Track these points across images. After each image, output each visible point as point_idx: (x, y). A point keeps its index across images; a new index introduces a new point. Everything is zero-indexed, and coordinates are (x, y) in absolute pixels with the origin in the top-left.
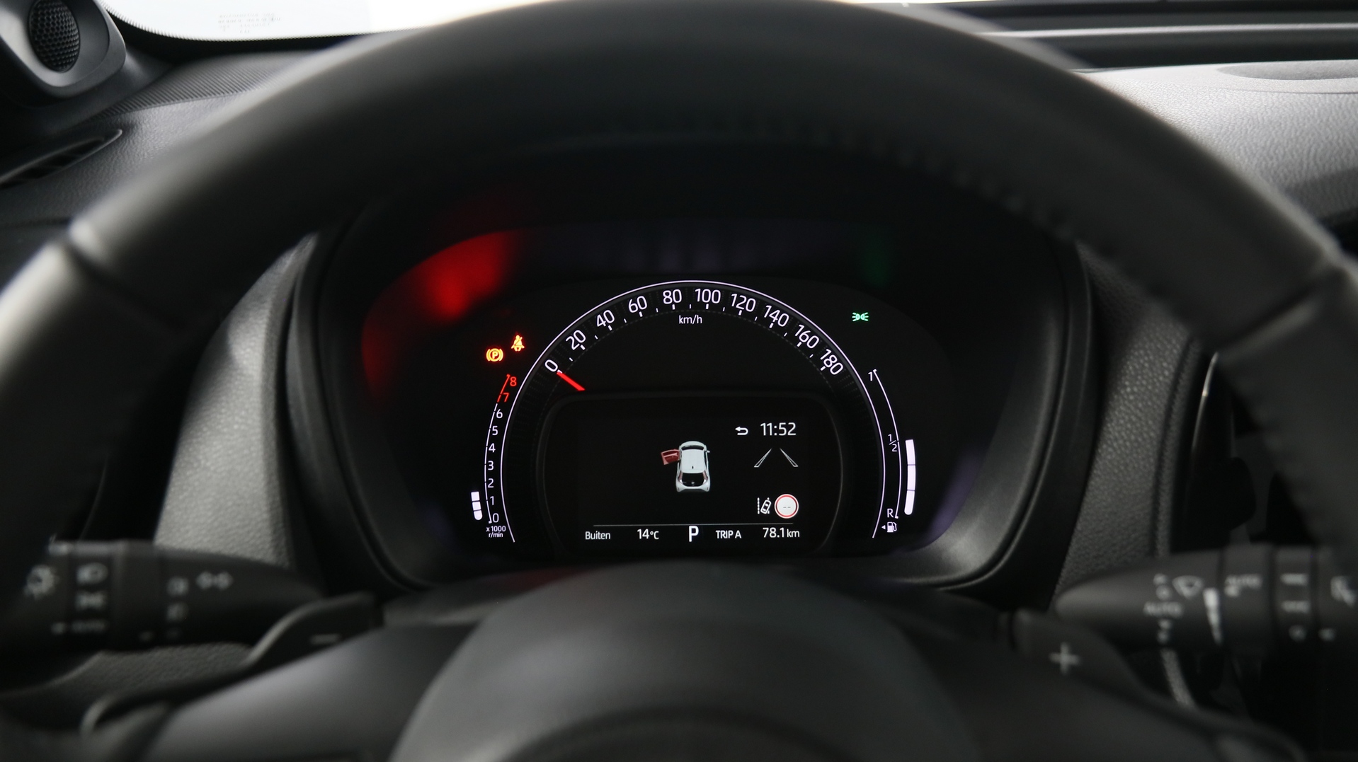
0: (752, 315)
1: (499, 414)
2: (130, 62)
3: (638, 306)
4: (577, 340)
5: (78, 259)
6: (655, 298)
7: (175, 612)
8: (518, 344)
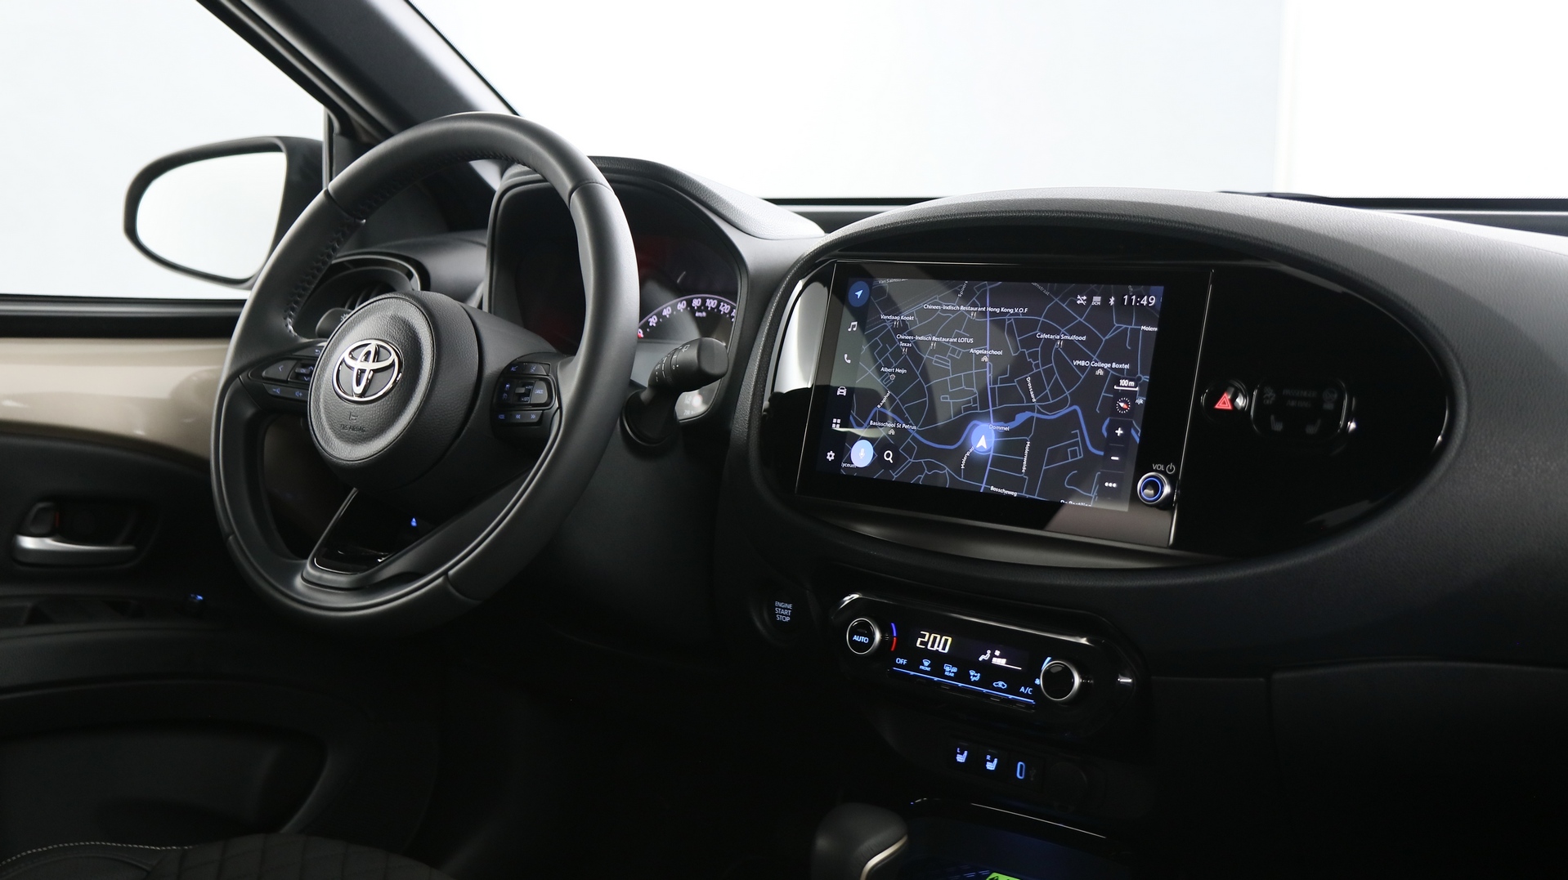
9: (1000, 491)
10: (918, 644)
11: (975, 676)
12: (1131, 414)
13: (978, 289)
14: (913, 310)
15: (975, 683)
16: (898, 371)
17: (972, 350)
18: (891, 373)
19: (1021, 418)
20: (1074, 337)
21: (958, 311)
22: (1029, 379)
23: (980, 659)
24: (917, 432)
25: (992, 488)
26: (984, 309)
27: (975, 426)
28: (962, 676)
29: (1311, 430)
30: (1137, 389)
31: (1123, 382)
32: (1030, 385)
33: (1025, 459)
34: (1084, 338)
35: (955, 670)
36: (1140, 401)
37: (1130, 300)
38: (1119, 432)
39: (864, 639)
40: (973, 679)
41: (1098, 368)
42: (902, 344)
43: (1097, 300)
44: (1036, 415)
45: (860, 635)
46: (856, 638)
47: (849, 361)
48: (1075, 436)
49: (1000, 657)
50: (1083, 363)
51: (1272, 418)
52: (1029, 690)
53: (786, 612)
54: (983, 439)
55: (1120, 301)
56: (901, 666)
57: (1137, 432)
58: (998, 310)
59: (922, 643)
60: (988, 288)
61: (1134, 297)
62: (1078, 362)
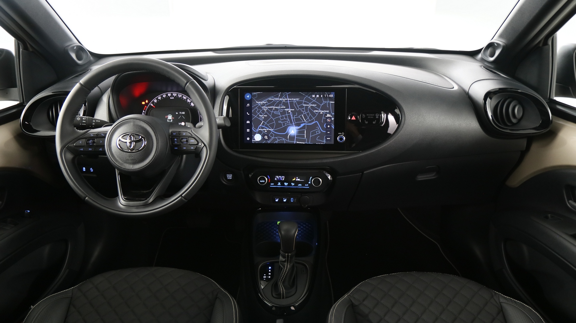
0: (181, 97)
1: (144, 112)
2: (92, 58)
3: (164, 96)
4: (155, 101)
5: (81, 84)
6: (167, 95)
7: (93, 124)
8: (147, 101)
9: (300, 143)
10: (275, 179)
11: (293, 184)
12: (331, 122)
13: (284, 94)
14: (266, 100)
15: (293, 186)
16: (264, 116)
17: (285, 110)
18: (262, 117)
19: (302, 125)
20: (313, 105)
21: (279, 100)
22: (303, 116)
23: (293, 180)
24: (273, 131)
25: (297, 142)
26: (287, 99)
27: (290, 128)
28: (290, 185)
29: (374, 123)
30: (332, 116)
31: (328, 115)
32: (303, 117)
33: (305, 135)
34: (316, 105)
35: (287, 184)
36: (333, 119)
37: (326, 96)
38: (329, 126)
39: (263, 181)
40: (292, 185)
41: (321, 112)
42: (264, 109)
43: (318, 96)
44: (306, 124)
45: (262, 180)
46: (261, 181)
47: (249, 114)
48: (318, 128)
49: (298, 179)
50: (317, 111)
51: (365, 121)
52: (307, 185)
53: (230, 177)
54: (293, 131)
55: (324, 96)
56: (272, 185)
57: (333, 126)
58: (291, 99)
59: (276, 179)
60: (287, 94)
61: (327, 95)
62: (315, 111)
